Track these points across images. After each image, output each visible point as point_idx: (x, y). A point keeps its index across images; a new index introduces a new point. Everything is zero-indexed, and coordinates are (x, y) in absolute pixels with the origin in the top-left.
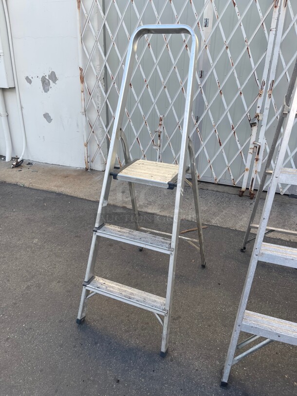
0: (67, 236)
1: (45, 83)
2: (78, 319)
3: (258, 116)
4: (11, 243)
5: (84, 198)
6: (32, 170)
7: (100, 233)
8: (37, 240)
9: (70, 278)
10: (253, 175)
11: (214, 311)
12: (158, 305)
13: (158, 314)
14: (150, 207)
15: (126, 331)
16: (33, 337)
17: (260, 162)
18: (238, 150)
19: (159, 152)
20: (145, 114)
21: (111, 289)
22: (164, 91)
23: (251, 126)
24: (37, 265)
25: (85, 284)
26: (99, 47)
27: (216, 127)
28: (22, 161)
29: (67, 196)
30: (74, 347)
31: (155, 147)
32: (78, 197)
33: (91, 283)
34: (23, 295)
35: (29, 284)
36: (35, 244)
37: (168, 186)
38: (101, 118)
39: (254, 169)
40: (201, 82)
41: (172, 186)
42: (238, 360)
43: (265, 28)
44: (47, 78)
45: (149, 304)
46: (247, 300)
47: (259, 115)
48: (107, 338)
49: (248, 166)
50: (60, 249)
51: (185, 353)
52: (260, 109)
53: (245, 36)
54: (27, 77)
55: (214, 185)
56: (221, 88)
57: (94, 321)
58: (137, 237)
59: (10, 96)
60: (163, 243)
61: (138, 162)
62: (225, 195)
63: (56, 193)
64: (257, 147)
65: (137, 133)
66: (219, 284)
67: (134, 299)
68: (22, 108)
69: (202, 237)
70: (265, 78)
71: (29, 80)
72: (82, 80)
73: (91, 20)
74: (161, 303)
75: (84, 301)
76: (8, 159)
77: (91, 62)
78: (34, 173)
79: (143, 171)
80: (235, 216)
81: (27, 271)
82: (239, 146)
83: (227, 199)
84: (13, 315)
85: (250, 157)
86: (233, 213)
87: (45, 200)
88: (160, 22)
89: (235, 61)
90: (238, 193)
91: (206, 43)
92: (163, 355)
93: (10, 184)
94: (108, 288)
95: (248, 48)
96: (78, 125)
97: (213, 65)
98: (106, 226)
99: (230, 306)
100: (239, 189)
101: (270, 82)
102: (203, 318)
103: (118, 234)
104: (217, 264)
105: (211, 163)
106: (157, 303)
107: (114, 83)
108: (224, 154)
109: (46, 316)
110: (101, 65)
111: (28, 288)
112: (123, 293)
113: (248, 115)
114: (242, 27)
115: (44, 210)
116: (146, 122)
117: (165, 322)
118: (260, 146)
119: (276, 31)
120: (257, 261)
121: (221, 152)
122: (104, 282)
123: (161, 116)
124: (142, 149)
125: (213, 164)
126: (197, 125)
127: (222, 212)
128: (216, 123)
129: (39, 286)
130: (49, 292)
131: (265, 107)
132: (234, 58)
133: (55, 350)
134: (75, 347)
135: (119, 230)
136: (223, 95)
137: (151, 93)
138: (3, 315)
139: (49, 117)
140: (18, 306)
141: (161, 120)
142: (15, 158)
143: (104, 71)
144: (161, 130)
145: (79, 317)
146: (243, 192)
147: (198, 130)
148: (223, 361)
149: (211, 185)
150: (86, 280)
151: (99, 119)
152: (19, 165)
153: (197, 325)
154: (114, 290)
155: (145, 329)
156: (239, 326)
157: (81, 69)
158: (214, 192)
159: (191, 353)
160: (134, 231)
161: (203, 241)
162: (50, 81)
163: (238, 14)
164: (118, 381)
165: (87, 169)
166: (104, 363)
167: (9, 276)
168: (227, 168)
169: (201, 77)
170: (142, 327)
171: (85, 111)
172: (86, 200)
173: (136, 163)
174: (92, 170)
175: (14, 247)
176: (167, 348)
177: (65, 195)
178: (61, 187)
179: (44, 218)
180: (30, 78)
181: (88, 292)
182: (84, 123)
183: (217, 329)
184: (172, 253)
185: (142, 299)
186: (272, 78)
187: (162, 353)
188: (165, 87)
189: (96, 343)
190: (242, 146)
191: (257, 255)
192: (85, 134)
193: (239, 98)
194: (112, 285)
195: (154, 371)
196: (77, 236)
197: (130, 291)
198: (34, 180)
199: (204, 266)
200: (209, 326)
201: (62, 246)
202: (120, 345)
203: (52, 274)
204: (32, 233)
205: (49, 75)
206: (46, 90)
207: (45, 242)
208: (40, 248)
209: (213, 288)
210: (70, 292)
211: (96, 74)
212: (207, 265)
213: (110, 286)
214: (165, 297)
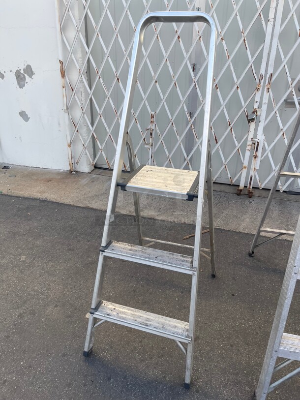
0: (59, 250)
1: (20, 78)
2: (85, 352)
3: (256, 111)
5: (72, 204)
6: (9, 175)
7: (108, 253)
8: (24, 257)
9: (68, 300)
10: (252, 173)
11: (233, 327)
12: (180, 331)
13: (180, 342)
15: (142, 361)
16: (34, 377)
17: (259, 160)
18: (235, 147)
19: (152, 151)
20: (135, 110)
21: (123, 315)
22: (155, 86)
23: (249, 122)
24: (28, 288)
25: (93, 311)
26: (81, 37)
27: (211, 124)
29: (53, 203)
31: (146, 146)
32: (66, 203)
33: (100, 309)
34: (15, 325)
35: (21, 311)
36: (23, 261)
37: (186, 198)
38: (85, 116)
39: (253, 167)
40: (195, 76)
41: (192, 197)
42: (274, 386)
43: (263, 19)
44: (22, 72)
45: (170, 331)
46: (285, 323)
47: (258, 110)
48: (121, 371)
49: (246, 163)
50: (52, 266)
51: (211, 381)
52: (258, 103)
53: (241, 27)
56: (217, 82)
57: (103, 351)
58: (152, 256)
60: (183, 261)
62: (223, 194)
63: (39, 200)
64: (255, 144)
66: (233, 295)
67: (151, 325)
69: (214, 246)
70: (262, 71)
71: (1, 75)
72: (63, 73)
73: (72, 8)
74: (182, 328)
75: (92, 330)
77: (72, 55)
78: (12, 178)
79: (155, 180)
80: (236, 217)
81: (17, 295)
82: (236, 143)
83: (225, 198)
84: (8, 351)
85: (248, 154)
86: (234, 214)
87: (28, 209)
88: (149, 11)
89: (231, 54)
90: (236, 191)
91: (200, 34)
92: (187, 387)
95: (244, 40)
96: (59, 124)
97: (208, 57)
98: (113, 244)
100: (237, 188)
101: (268, 76)
102: (223, 336)
103: (129, 253)
104: (227, 271)
106: (178, 328)
107: (100, 78)
108: (221, 152)
109: (46, 349)
110: (83, 57)
111: (21, 316)
112: (138, 320)
113: (246, 110)
114: (238, 17)
115: (29, 220)
116: (136, 120)
117: (188, 350)
118: (258, 143)
119: (274, 21)
120: (296, 280)
121: (218, 150)
122: (114, 308)
123: (153, 113)
126: (191, 122)
127: (223, 213)
129: (33, 313)
130: (46, 319)
131: (264, 102)
132: (230, 51)
133: (63, 391)
134: (85, 385)
135: (130, 247)
136: (218, 89)
137: (140, 88)
139: (26, 115)
140: (12, 340)
141: (152, 117)
143: (87, 64)
144: (153, 127)
145: (86, 350)
146: (241, 190)
147: (193, 127)
150: (93, 306)
151: (83, 117)
153: (218, 346)
154: (127, 317)
155: (162, 356)
156: (276, 351)
157: (61, 62)
159: (217, 380)
161: (214, 250)
162: (26, 75)
163: (233, 3)
165: (72, 171)
168: (224, 166)
169: (194, 70)
170: (159, 353)
171: (68, 108)
172: (74, 206)
173: (144, 170)
174: (76, 172)
176: (191, 378)
177: (49, 202)
178: (44, 192)
179: (30, 230)
180: (3, 73)
181: (96, 320)
182: (67, 122)
183: (240, 348)
184: (195, 272)
185: (160, 326)
186: (270, 71)
187: (186, 384)
188: (156, 82)
189: (109, 379)
190: (239, 143)
191: (296, 274)
192: (68, 133)
193: (236, 93)
194: (124, 310)
196: (70, 250)
197: (145, 316)
198: (13, 186)
199: (214, 276)
200: (231, 346)
201: (54, 262)
202: (137, 378)
203: (47, 297)
204: (18, 248)
205: (24, 69)
206: (21, 86)
207: (34, 259)
208: (29, 267)
209: (227, 300)
210: (70, 317)
211: (78, 68)
212: (217, 274)
213: (122, 312)
214: (188, 322)
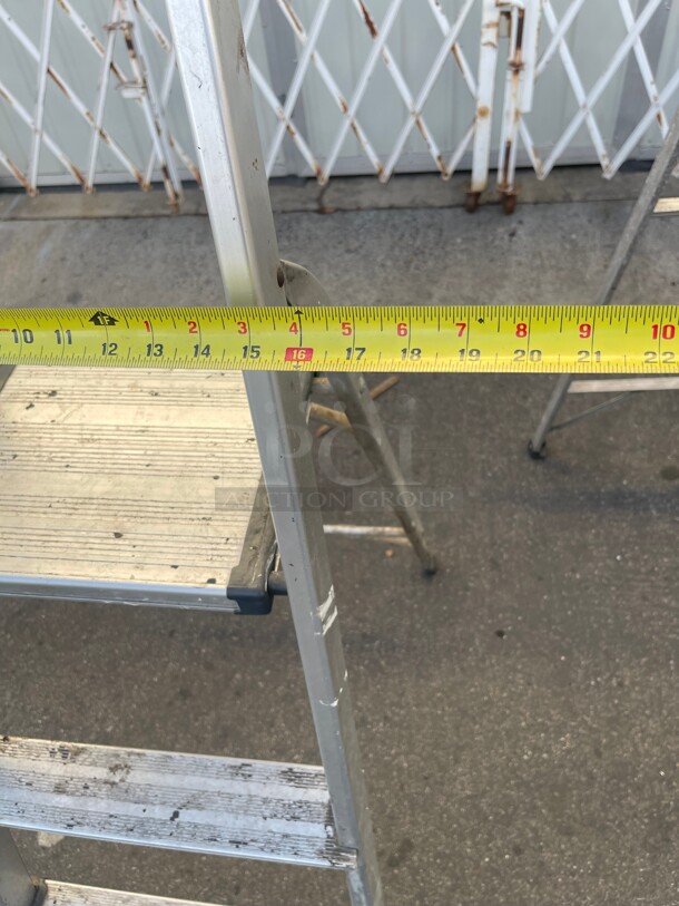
10: (509, 131)
17: (529, 75)
18: (442, 38)
19: (151, 106)
31: (128, 94)
39: (509, 106)
41: (260, 600)
49: (484, 95)
62: (423, 217)
64: (508, 15)
65: (38, 47)
82: (443, 22)
83: (432, 234)
85: (488, 59)
90: (462, 199)
99: (559, 732)
100: (465, 182)
105: (352, 111)
108: (393, 67)
118: (522, 11)
121: (382, 61)
124: (82, 108)
125: (358, 114)
144: (129, 14)
146: (478, 195)
158: (384, 215)
168: (411, 122)
190: (452, 20)
199: (431, 573)
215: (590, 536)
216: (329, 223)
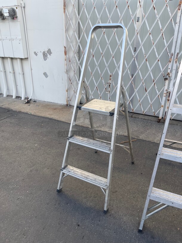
0: (54, 143)
1: (45, 55)
2: (58, 190)
3: (169, 74)
4: (22, 146)
5: (65, 121)
6: (36, 105)
7: (71, 140)
8: (37, 145)
9: (54, 167)
10: (166, 110)
11: (137, 189)
12: (103, 183)
13: (103, 188)
14: (103, 127)
15: (85, 198)
16: (32, 198)
18: (157, 94)
19: (109, 95)
20: (102, 73)
22: (112, 59)
23: (165, 80)
24: (36, 159)
25: (62, 169)
26: (76, 34)
27: (143, 81)
28: (31, 100)
29: (55, 120)
30: (55, 205)
31: (107, 92)
32: (62, 121)
33: (66, 169)
34: (28, 175)
35: (31, 169)
36: (36, 147)
38: (76, 75)
39: (167, 106)
40: (135, 54)
41: (112, 114)
42: (148, 216)
43: (173, 22)
44: (46, 52)
45: (98, 182)
46: (153, 181)
47: (170, 73)
48: (74, 201)
49: (163, 104)
50: (49, 150)
51: (118, 212)
52: (170, 70)
53: (161, 27)
54: (35, 52)
55: (143, 115)
56: (146, 57)
57: (67, 191)
58: (92, 143)
59: (25, 62)
60: (106, 146)
61: (94, 100)
62: (149, 121)
63: (49, 118)
64: (168, 93)
65: (96, 84)
66: (142, 174)
67: (89, 178)
68: (31, 69)
69: (132, 145)
70: (173, 51)
71: (36, 54)
72: (66, 53)
73: (71, 19)
75: (61, 179)
76: (23, 99)
77: (71, 43)
78: (37, 107)
79: (96, 106)
80: (154, 134)
81: (31, 162)
82: (157, 92)
83: (150, 124)
84: (22, 186)
85: (164, 98)
86: (153, 132)
87: (42, 122)
89: (155, 41)
90: (157, 120)
91: (138, 31)
92: (106, 212)
93: (23, 113)
94: (75, 172)
95: (162, 34)
96: (62, 79)
97: (142, 44)
98: (74, 136)
100: (158, 118)
101: (176, 54)
102: (130, 192)
103: (81, 141)
104: (141, 162)
105: (140, 102)
106: (103, 181)
107: (83, 55)
108: (148, 97)
109: (40, 187)
110: (76, 45)
111: (31, 171)
112: (83, 175)
113: (163, 73)
114: (159, 22)
115: (42, 128)
116: (102, 78)
117: (106, 193)
118: (170, 92)
119: (180, 24)
120: (159, 158)
121: (147, 95)
122: (73, 169)
123: (111, 74)
124: (99, 93)
126: (132, 80)
127: (147, 131)
128: (143, 78)
129: (37, 170)
130: (42, 174)
131: (173, 69)
132: (154, 40)
133: (44, 206)
135: (82, 139)
136: (147, 62)
137: (105, 61)
138: (17, 185)
139: (47, 74)
140: (25, 181)
141: (111, 76)
142: (27, 98)
143: (78, 48)
144: (111, 82)
145: (58, 189)
146: (160, 120)
147: (133, 82)
148: (140, 217)
149: (141, 115)
150: (63, 167)
151: (75, 76)
152: (28, 102)
153: (127, 197)
154: (78, 173)
155: (96, 197)
156: (149, 196)
157: (65, 47)
158: (142, 120)
159: (122, 212)
160: (90, 140)
161: (132, 148)
162: (48, 54)
163: (156, 14)
164: (79, 225)
165: (68, 105)
166: (71, 215)
167: (21, 164)
168: (150, 105)
169: (135, 51)
170: (95, 195)
171: (67, 71)
172: (66, 122)
174: (70, 105)
175: (24, 148)
176: (108, 208)
178: (52, 115)
179: (41, 132)
180: (37, 52)
181: (64, 174)
182: (66, 78)
183: (139, 199)
184: (111, 152)
185: (94, 179)
186: (177, 51)
187: (105, 211)
188: (113, 57)
189: (67, 204)
190: (159, 92)
191: (159, 155)
192: (66, 84)
193: (157, 63)
195: (99, 221)
196: (60, 143)
197: (87, 174)
198: (37, 111)
199: (133, 163)
200: (134, 197)
201: (51, 149)
202: (81, 205)
203: (44, 164)
204: (34, 140)
205: (47, 51)
206: (45, 59)
207: (41, 146)
208: (39, 149)
209: (137, 176)
210: (54, 174)
211: (73, 50)
212: (135, 162)
213: (76, 171)
214: (107, 179)
215: (163, 167)
216: (133, 119)
